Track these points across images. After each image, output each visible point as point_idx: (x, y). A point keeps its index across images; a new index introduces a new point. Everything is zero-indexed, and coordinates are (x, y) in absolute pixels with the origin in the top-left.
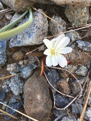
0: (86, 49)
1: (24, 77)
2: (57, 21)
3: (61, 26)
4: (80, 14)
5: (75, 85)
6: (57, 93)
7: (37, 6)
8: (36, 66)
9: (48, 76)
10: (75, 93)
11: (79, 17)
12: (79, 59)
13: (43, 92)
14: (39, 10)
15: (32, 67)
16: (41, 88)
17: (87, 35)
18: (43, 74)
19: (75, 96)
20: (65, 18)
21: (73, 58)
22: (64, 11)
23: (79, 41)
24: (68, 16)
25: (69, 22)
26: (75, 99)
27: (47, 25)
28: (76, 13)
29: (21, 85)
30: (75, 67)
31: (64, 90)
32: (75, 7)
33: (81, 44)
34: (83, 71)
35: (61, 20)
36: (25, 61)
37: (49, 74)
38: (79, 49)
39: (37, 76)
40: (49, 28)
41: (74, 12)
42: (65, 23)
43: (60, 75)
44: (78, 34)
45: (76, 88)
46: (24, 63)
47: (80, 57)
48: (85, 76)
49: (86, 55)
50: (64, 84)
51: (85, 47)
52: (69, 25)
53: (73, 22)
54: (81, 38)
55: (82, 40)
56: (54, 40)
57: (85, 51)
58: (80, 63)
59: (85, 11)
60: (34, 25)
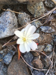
0: (48, 32)
1: (8, 63)
2: (23, 15)
3: (27, 19)
4: (38, 7)
5: (46, 61)
6: (34, 70)
9: (25, 58)
10: (47, 66)
11: (38, 10)
12: (45, 40)
14: (7, 10)
15: (12, 53)
16: (21, 70)
17: (46, 22)
19: (48, 68)
20: (28, 13)
21: (40, 40)
22: (26, 7)
23: (42, 27)
24: (30, 10)
25: (32, 15)
26: (48, 71)
27: (16, 19)
28: (35, 7)
30: (43, 47)
31: (39, 66)
32: (34, 2)
33: (43, 29)
35: (25, 14)
37: (25, 56)
38: (43, 32)
39: (16, 60)
40: (18, 21)
41: (34, 7)
42: (29, 16)
43: (33, 55)
44: (40, 22)
45: (47, 63)
47: (45, 38)
48: (52, 52)
49: (48, 36)
51: (47, 30)
52: (32, 17)
53: (35, 14)
54: (42, 25)
55: (44, 26)
57: (47, 33)
58: (46, 43)
59: (41, 5)
60: (6, 21)
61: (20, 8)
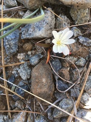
0: (85, 44)
1: (33, 64)
2: (63, 18)
3: (66, 23)
4: (82, 14)
5: (74, 73)
6: (59, 79)
7: (47, 5)
8: (42, 56)
9: (52, 65)
10: (74, 79)
11: (81, 16)
12: (79, 52)
13: (48, 77)
14: (49, 9)
15: (39, 56)
17: (87, 32)
18: (48, 63)
19: (74, 82)
20: (70, 17)
22: (69, 11)
23: (81, 37)
24: (72, 15)
25: (73, 21)
26: (74, 84)
27: (54, 21)
28: (79, 13)
29: (29, 71)
30: (75, 59)
31: (65, 76)
32: (79, 8)
33: (82, 40)
34: (82, 62)
35: (66, 18)
36: (33, 52)
37: (53, 63)
38: (80, 44)
39: (43, 64)
40: (55, 24)
41: (77, 12)
42: (69, 21)
43: (62, 65)
44: (80, 31)
45: (75, 76)
46: (32, 53)
47: (81, 50)
48: (84, 67)
49: (85, 49)
50: (66, 71)
51: (85, 42)
53: (77, 21)
54: (82, 35)
55: (83, 36)
56: (60, 32)
57: (85, 46)
58: (80, 56)
59: (87, 12)
60: (44, 21)
61: (62, 9)
